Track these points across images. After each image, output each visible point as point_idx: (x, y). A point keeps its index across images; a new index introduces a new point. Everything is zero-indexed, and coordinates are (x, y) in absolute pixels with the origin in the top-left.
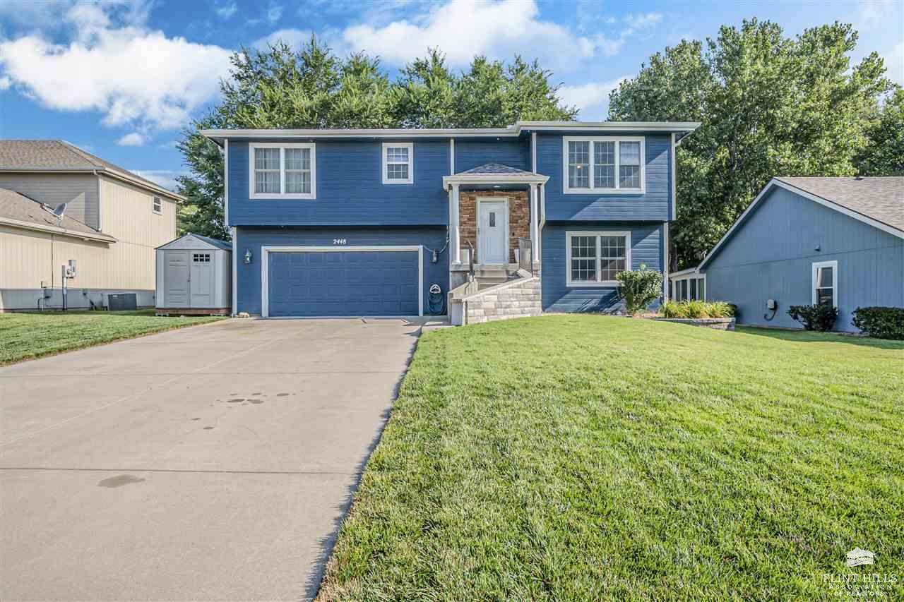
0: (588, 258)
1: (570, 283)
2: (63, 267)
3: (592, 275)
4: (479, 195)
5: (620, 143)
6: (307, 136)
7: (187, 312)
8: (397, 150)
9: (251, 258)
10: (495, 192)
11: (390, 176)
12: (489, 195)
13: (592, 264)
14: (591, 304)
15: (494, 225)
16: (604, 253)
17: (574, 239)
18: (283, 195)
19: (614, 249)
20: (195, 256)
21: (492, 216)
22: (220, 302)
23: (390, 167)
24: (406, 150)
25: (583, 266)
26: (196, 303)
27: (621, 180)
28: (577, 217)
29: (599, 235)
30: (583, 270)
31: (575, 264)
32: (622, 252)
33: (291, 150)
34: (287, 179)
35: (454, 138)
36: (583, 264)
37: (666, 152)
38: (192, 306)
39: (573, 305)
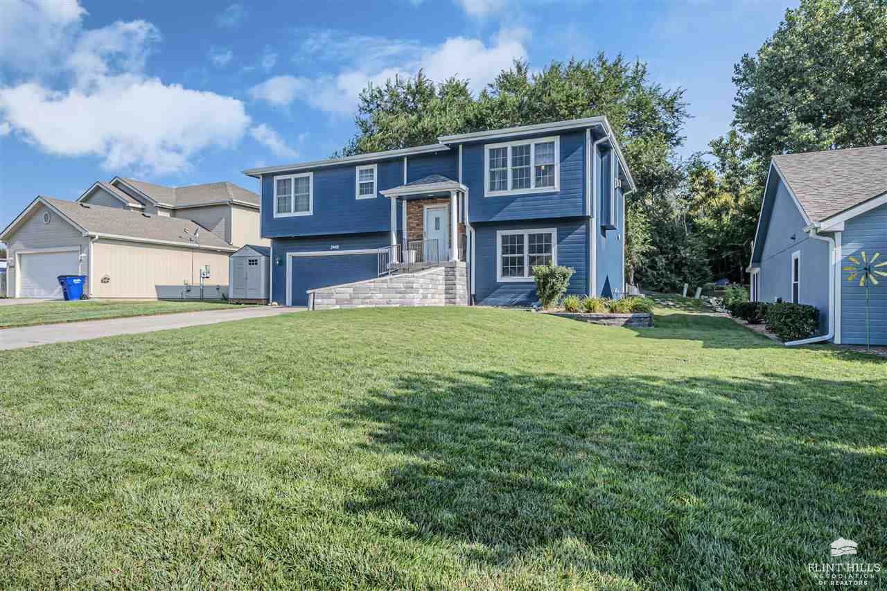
0: (517, 255)
1: (500, 279)
2: (201, 270)
3: (520, 271)
4: (425, 203)
5: (536, 145)
6: (304, 168)
7: (247, 302)
8: (367, 171)
9: (280, 261)
10: (439, 199)
11: (362, 193)
12: (433, 203)
13: (521, 260)
14: (518, 299)
15: (438, 229)
16: (532, 250)
17: (504, 238)
18: (293, 214)
19: (540, 246)
20: (250, 261)
21: (437, 220)
22: (262, 295)
23: (361, 185)
24: (372, 170)
25: (513, 263)
26: (250, 295)
27: (537, 180)
28: (497, 218)
29: (526, 232)
30: (513, 266)
31: (505, 261)
32: (548, 249)
33: (298, 179)
34: (296, 201)
35: (408, 157)
36: (513, 261)
37: (581, 148)
38: (248, 297)
39: (503, 299)
